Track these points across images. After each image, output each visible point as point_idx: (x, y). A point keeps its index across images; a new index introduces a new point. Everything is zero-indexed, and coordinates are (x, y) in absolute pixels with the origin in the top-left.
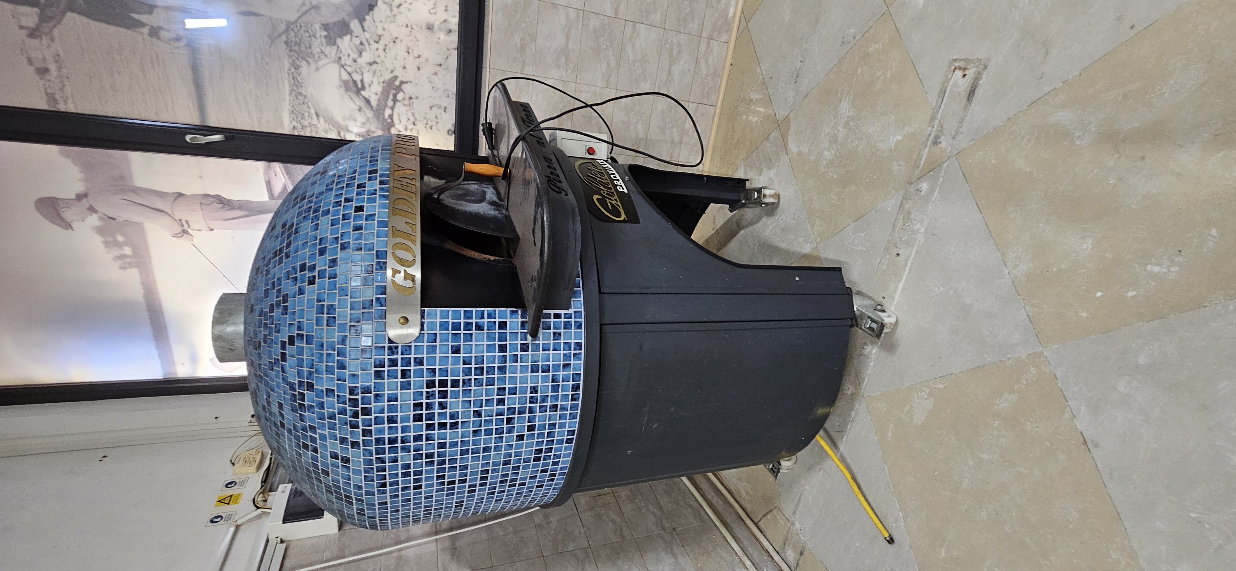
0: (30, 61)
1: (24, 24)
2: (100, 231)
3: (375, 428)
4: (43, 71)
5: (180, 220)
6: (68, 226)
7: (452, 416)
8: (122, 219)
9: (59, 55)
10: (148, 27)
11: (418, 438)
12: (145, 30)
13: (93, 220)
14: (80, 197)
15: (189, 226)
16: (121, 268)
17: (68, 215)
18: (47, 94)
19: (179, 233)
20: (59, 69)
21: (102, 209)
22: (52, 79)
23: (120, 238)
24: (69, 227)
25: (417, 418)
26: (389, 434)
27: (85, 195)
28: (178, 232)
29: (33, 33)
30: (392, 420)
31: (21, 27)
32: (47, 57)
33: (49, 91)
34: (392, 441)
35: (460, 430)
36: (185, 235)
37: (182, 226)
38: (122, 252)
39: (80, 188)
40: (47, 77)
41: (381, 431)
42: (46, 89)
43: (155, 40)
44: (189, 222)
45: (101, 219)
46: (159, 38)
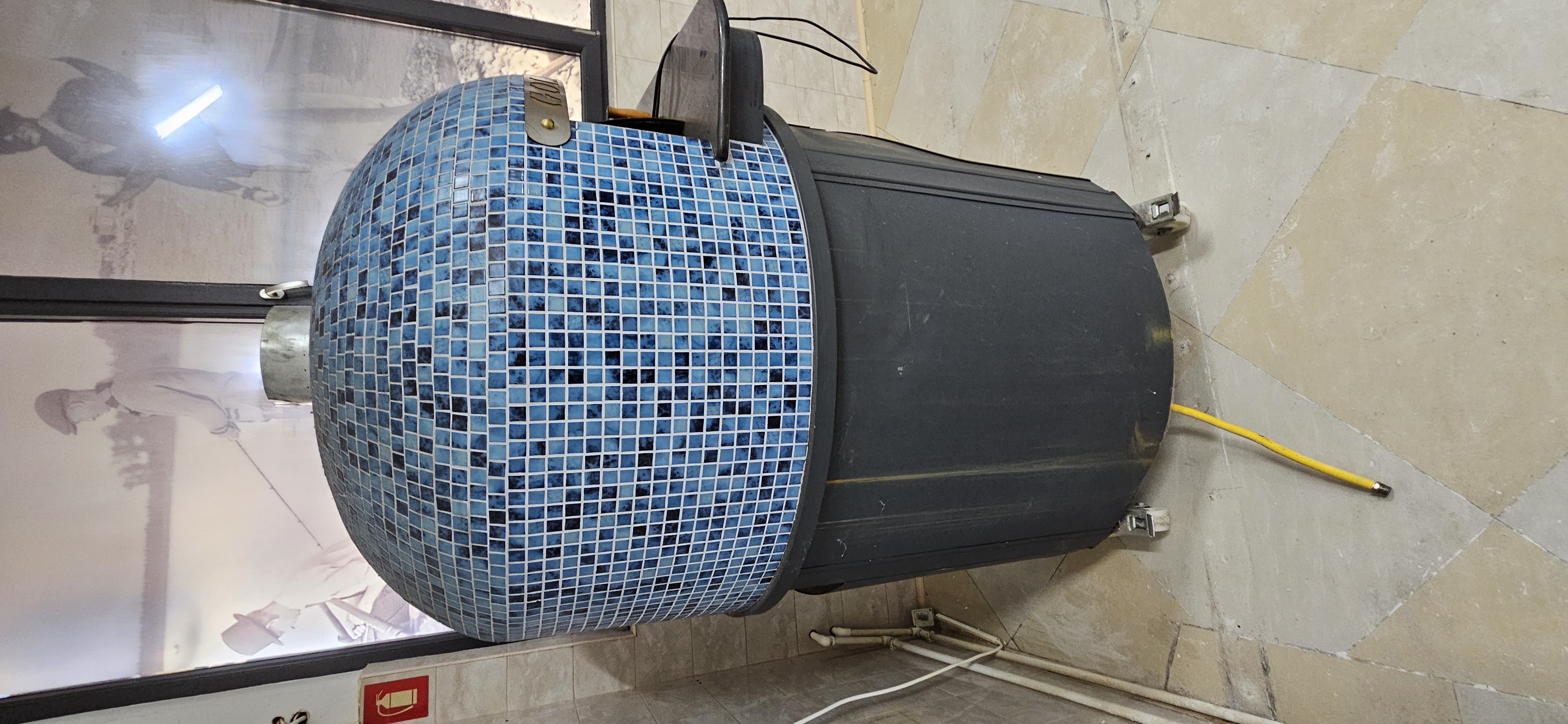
0: (96, 229)
1: (102, 192)
2: (114, 433)
3: (510, 246)
4: (106, 240)
5: (227, 409)
6: (71, 427)
7: (623, 244)
8: (148, 414)
9: (132, 222)
10: (242, 189)
11: (573, 270)
12: (239, 192)
13: (110, 417)
14: (101, 387)
15: (238, 417)
16: (126, 485)
17: (76, 412)
18: (103, 262)
19: (222, 428)
20: (127, 236)
21: (127, 401)
22: (115, 246)
23: (138, 441)
24: (72, 429)
25: (573, 239)
26: (530, 256)
27: (109, 384)
28: (222, 426)
29: (110, 202)
30: (534, 236)
31: (98, 196)
32: (118, 223)
33: (107, 259)
34: (535, 269)
35: (636, 265)
36: (230, 429)
37: (229, 417)
38: (136, 461)
39: (105, 374)
40: (111, 245)
41: (518, 251)
42: (103, 258)
43: (247, 201)
44: (239, 412)
45: (120, 415)
46: (253, 199)
